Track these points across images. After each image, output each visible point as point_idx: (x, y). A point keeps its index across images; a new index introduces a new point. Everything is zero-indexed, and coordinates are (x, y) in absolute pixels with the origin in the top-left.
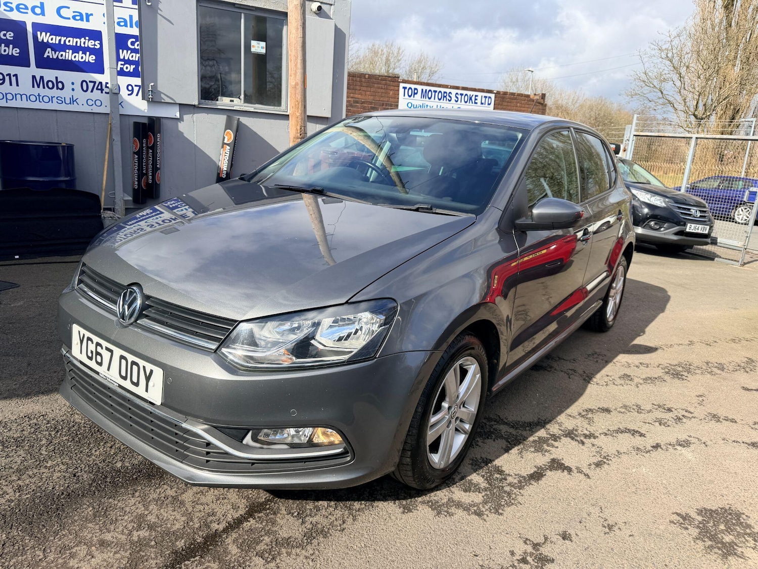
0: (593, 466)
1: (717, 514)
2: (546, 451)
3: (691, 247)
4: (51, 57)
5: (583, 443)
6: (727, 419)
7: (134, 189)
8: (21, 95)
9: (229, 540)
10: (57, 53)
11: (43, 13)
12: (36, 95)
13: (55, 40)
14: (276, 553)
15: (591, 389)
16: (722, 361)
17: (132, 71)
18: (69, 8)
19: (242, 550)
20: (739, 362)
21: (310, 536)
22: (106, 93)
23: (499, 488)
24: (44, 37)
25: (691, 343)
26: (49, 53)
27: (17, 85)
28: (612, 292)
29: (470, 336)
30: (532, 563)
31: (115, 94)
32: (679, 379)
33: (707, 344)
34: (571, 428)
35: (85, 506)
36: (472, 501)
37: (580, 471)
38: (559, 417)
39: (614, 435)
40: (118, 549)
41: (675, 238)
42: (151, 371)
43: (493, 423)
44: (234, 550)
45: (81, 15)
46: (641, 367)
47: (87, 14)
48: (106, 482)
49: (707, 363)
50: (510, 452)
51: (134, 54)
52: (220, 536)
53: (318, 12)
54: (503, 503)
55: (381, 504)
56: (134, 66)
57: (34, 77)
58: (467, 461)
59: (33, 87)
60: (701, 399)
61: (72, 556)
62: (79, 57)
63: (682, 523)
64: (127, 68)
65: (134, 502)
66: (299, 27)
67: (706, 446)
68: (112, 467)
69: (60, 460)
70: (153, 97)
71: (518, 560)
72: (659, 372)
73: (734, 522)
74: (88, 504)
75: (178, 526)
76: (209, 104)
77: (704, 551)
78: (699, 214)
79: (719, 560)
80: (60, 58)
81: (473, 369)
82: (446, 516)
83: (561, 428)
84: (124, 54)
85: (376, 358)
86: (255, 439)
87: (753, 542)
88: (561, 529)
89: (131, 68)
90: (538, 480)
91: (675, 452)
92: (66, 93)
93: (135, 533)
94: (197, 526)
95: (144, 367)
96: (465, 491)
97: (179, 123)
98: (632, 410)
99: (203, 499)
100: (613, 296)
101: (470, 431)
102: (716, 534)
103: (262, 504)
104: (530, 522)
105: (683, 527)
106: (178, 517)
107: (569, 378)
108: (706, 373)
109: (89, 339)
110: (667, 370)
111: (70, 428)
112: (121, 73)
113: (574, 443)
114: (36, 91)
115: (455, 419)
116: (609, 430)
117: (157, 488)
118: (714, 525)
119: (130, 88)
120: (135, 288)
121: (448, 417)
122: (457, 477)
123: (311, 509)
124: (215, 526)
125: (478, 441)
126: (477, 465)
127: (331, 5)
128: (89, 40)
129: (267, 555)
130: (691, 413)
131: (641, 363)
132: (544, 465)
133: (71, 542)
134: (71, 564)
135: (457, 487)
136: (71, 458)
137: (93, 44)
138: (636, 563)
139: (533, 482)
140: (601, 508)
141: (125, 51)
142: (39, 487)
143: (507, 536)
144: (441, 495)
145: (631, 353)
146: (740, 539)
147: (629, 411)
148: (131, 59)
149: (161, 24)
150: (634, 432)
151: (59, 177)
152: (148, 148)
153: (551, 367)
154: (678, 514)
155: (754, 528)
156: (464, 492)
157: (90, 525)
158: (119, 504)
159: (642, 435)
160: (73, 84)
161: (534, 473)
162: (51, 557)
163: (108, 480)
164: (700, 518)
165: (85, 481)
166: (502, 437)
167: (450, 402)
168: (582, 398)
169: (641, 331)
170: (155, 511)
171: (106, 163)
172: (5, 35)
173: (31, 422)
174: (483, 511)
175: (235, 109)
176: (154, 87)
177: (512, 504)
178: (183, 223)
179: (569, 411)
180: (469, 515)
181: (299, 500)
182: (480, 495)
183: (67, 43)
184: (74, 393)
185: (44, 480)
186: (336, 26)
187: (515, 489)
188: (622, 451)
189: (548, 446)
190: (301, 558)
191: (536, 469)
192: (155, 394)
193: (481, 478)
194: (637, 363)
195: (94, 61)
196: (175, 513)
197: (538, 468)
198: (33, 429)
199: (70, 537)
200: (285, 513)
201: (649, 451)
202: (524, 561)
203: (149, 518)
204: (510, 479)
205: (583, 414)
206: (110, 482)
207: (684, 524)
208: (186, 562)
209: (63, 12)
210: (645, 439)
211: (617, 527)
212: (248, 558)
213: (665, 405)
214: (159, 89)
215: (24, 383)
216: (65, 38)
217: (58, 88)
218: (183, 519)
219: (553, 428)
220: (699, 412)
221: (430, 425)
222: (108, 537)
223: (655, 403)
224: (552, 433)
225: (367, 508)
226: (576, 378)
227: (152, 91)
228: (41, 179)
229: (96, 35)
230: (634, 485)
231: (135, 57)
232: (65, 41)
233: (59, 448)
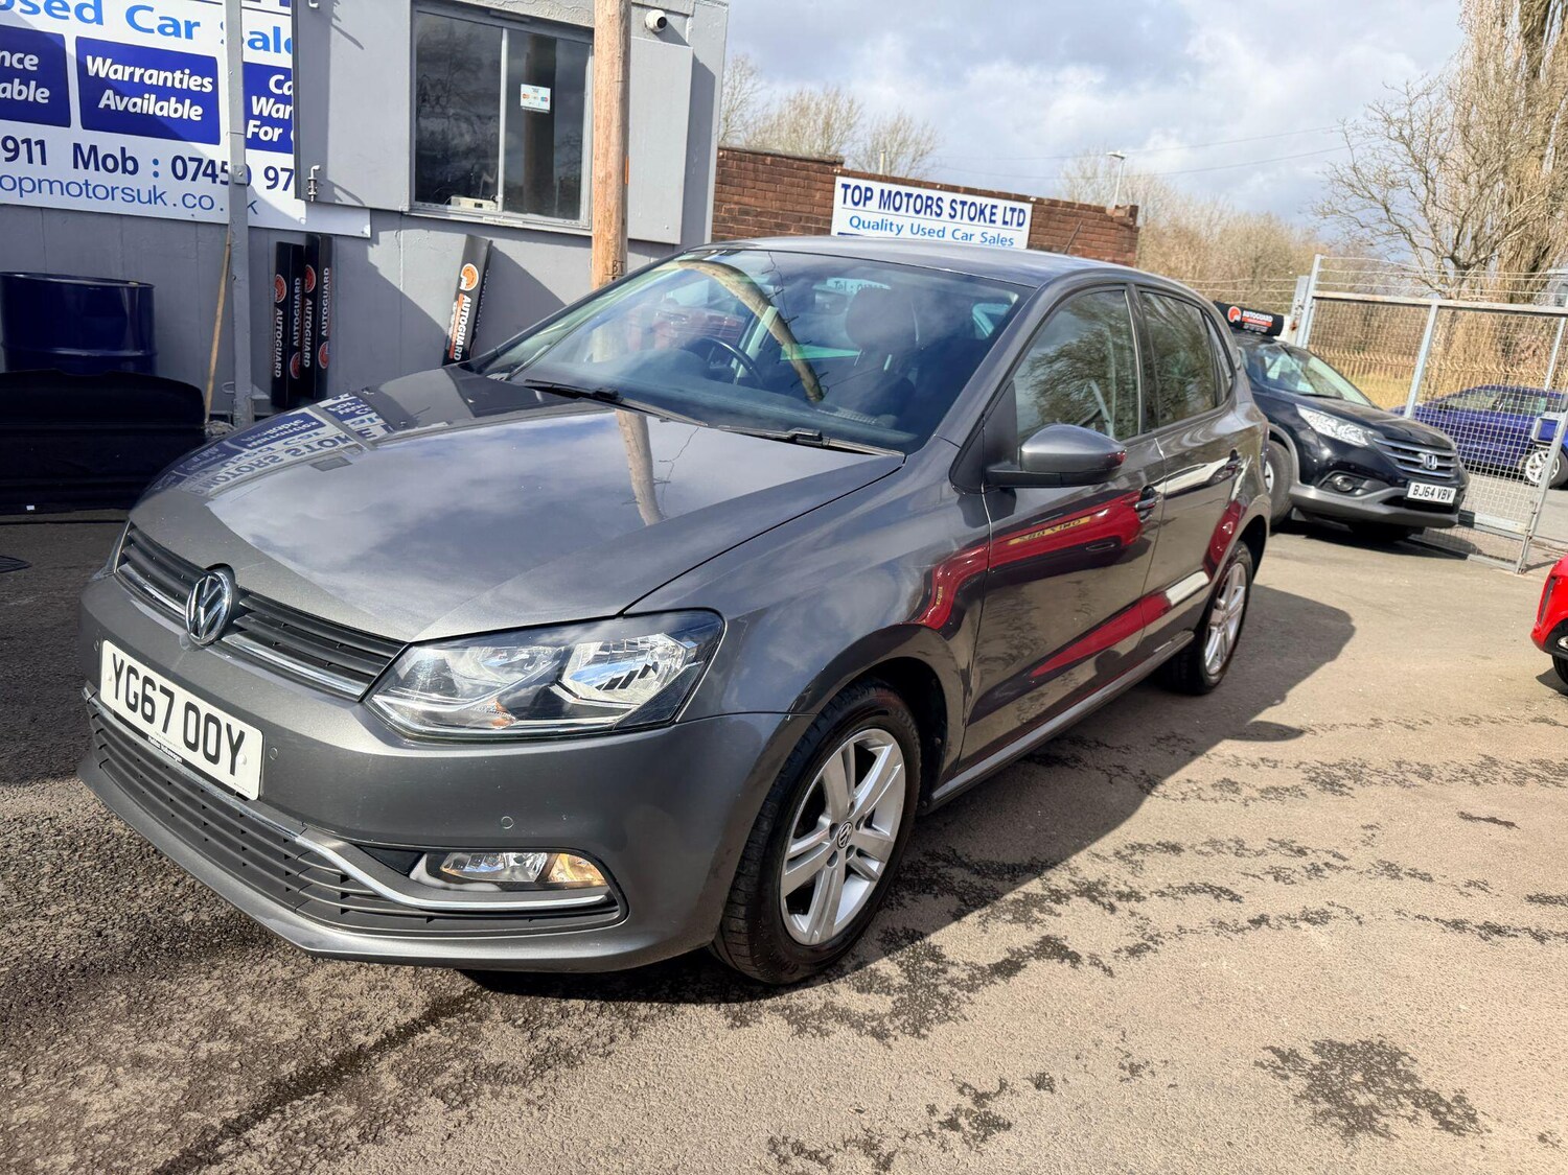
0: (1124, 954)
1: (1352, 1053)
2: (1035, 921)
3: (1420, 530)
4: (113, 107)
5: (1113, 909)
6: (1413, 874)
7: (274, 378)
8: (51, 183)
9: (384, 1065)
10: (126, 99)
11: (99, 19)
12: (82, 182)
13: (122, 73)
14: (471, 1091)
15: (1151, 806)
16: (1432, 760)
17: (275, 139)
18: (151, 9)
19: (406, 1085)
20: (1465, 763)
21: (540, 1064)
22: (222, 182)
23: (928, 987)
24: (99, 67)
25: (1376, 723)
26: (109, 100)
27: (44, 162)
28: (1217, 616)
29: (879, 690)
30: (967, 1128)
31: (240, 185)
32: (1334, 791)
33: (1408, 727)
34: (1093, 879)
35: (113, 992)
36: (871, 1011)
37: (1095, 961)
38: (1074, 857)
39: (1180, 895)
40: (168, 1072)
41: (1384, 510)
42: (242, 735)
43: (940, 863)
44: (390, 1082)
45: (176, 25)
46: (1263, 767)
47: (187, 23)
48: (159, 949)
49: (1399, 764)
50: (964, 919)
51: (281, 106)
52: (367, 1057)
53: (659, 30)
54: (930, 1017)
55: (690, 1010)
56: (281, 130)
57: (77, 147)
58: (874, 935)
59: (76, 166)
60: (1369, 833)
61: (77, 1082)
62: (170, 109)
63: (1278, 1068)
64: (266, 133)
65: (208, 988)
66: (616, 60)
67: (1360, 923)
68: (174, 921)
69: (74, 904)
70: (316, 194)
71: (941, 1123)
72: (1297, 778)
73: (1383, 1068)
74: (119, 987)
75: (288, 1035)
76: (433, 210)
77: (1312, 1121)
78: (1435, 463)
79: (1336, 1139)
80: (131, 109)
81: (887, 753)
82: (814, 1036)
83: (1074, 878)
84: (261, 106)
85: (675, 723)
86: (433, 870)
87: (1413, 1107)
88: (1037, 1068)
89: (275, 134)
90: (1009, 975)
91: (1294, 932)
92: (142, 182)
93: (204, 1046)
94: (325, 1036)
95: (229, 727)
96: (861, 990)
97: (370, 249)
98: (1225, 850)
99: (344, 988)
100: (1220, 624)
101: (880, 875)
102: (1341, 1091)
103: (457, 1001)
104: (978, 1052)
105: (1280, 1075)
106: (290, 1019)
107: (1111, 782)
108: (1393, 783)
109: (131, 670)
110: (1314, 775)
111: (100, 846)
112: (255, 143)
113: (1095, 908)
114: (82, 175)
115: (845, 849)
116: (1170, 886)
117: (257, 963)
118: (1343, 1073)
119: (271, 174)
120: (220, 574)
121: (828, 844)
122: (848, 963)
123: (551, 1014)
124: (359, 1038)
125: (903, 897)
126: (892, 943)
127: (687, 16)
128: (190, 76)
129: (452, 1095)
130: (1344, 859)
131: (1262, 759)
132: (1026, 947)
133: (78, 1057)
134: (73, 1097)
135: (846, 982)
136: (95, 902)
137: (199, 83)
138: (1172, 1136)
139: (998, 980)
140: (1124, 1033)
141: (263, 100)
142: (29, 953)
143: (928, 1077)
144: (811, 997)
145: (1248, 739)
146: (1388, 1102)
147: (1219, 852)
148: (275, 115)
149: (339, 47)
150: (1219, 892)
151: (123, 349)
152: (304, 296)
153: (1078, 760)
154: (1274, 1050)
155: (1420, 1082)
156: (858, 991)
157: (119, 1027)
158: (179, 991)
159: (1235, 898)
160: (156, 162)
161: (1003, 962)
162: (37, 1082)
163: (164, 945)
164: (1316, 1060)
165: (118, 946)
166: (951, 891)
167: (834, 816)
168: (1128, 822)
169: (1277, 696)
170: (247, 1007)
171: (218, 324)
172: (21, 61)
173: (26, 831)
174: (888, 1030)
175: (483, 221)
176: (321, 173)
177: (949, 1018)
178: (361, 449)
179: (1096, 847)
180: (860, 1035)
181: (530, 995)
182: (889, 1000)
183: (147, 81)
184: (104, 775)
185: (39, 941)
186: (695, 59)
187: (960, 990)
188: (1187, 926)
189: (1041, 912)
190: (519, 1102)
191: (1008, 955)
192: (247, 778)
193: (897, 967)
194: (1255, 759)
195: (199, 118)
196: (286, 1011)
197: (1013, 953)
198: (28, 845)
199: (78, 1047)
200: (501, 1018)
201: (1242, 930)
202: (952, 1124)
203: (234, 1018)
204: (953, 972)
205: (1124, 853)
206: (167, 950)
207: (1283, 1069)
208: (295, 1103)
209: (139, 17)
210: (1240, 905)
211: (1148, 1069)
212: (415, 1099)
213: (1294, 842)
214: (332, 176)
215: (19, 756)
216: (142, 70)
217: (125, 170)
218: (300, 1022)
219: (1059, 878)
220: (1361, 858)
221: (787, 858)
222: (150, 1050)
223: (1276, 839)
224: (1053, 887)
225: (662, 1015)
226: (1124, 782)
227: (315, 181)
228: (84, 353)
229: (204, 66)
230: (1198, 992)
231: (284, 112)
232: (142, 76)
233: (75, 882)
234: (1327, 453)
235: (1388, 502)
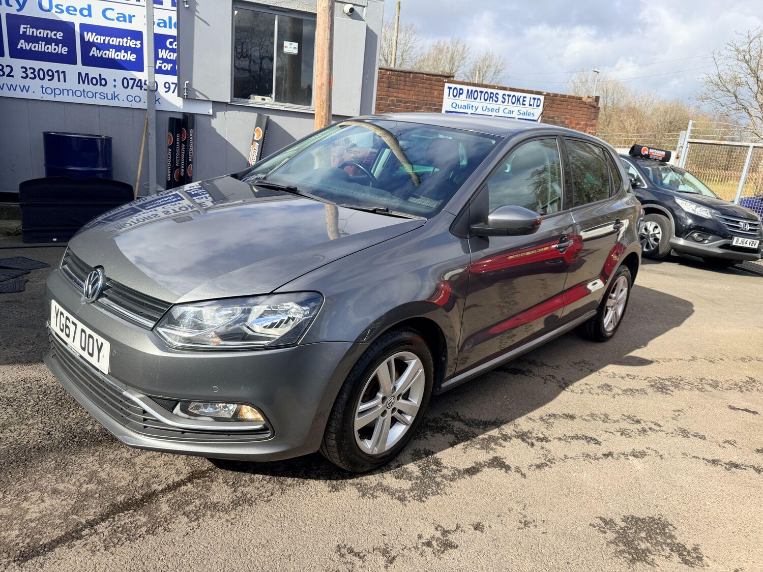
0: (534, 467)
1: (643, 523)
2: (491, 449)
3: (741, 262)
4: (96, 55)
5: (532, 445)
6: (696, 435)
7: (167, 181)
8: (68, 91)
9: (164, 500)
10: (102, 51)
11: (90, 15)
12: (82, 90)
13: (100, 39)
14: (202, 514)
15: (565, 397)
16: (719, 378)
17: (169, 69)
18: (113, 10)
19: (172, 509)
20: (737, 380)
21: (236, 503)
22: (145, 90)
23: (430, 478)
24: (90, 37)
25: (694, 358)
26: (94, 52)
27: (65, 81)
30: (436, 547)
31: (153, 91)
32: (662, 392)
33: (711, 361)
34: (525, 430)
35: (50, 460)
36: (400, 488)
37: (518, 470)
38: (518, 419)
39: (569, 440)
40: (66, 497)
41: (720, 251)
42: (102, 344)
43: (449, 419)
44: (165, 507)
45: (124, 16)
46: (627, 379)
47: (129, 16)
48: (74, 441)
49: (701, 380)
50: (455, 446)
51: (172, 54)
52: (157, 495)
53: (350, 14)
54: (428, 492)
55: (312, 482)
56: (172, 65)
57: (80, 74)
58: (409, 451)
59: (79, 83)
60: (677, 414)
61: (26, 499)
62: (121, 56)
63: (602, 527)
64: (165, 66)
65: (92, 460)
66: (327, 29)
67: (662, 458)
68: (83, 429)
69: (40, 419)
70: (187, 94)
71: (423, 543)
72: (644, 385)
73: (658, 531)
74: (53, 458)
75: (123, 483)
76: (242, 102)
77: (614, 555)
78: (748, 228)
79: (625, 564)
80: (104, 56)
81: (414, 364)
82: (369, 498)
83: (516, 429)
84: (163, 54)
85: (297, 345)
86: (184, 410)
87: (669, 551)
88: (476, 520)
89: (169, 67)
90: (472, 475)
91: (626, 461)
92: (109, 90)
93: (85, 486)
94: (139, 485)
95: (97, 340)
96: (397, 478)
97: (212, 120)
98: (598, 419)
99: (153, 463)
101: (411, 422)
102: (633, 541)
103: (203, 472)
104: (449, 510)
105: (601, 531)
106: (126, 476)
107: (545, 383)
108: (696, 389)
109: (62, 313)
110: (653, 383)
111: (56, 393)
112: (159, 71)
113: (524, 444)
114: (82, 87)
115: (391, 409)
116: (565, 435)
117: (116, 450)
118: (636, 532)
119: (167, 85)
120: (98, 270)
121: (381, 406)
122: (393, 464)
123: (246, 481)
124: (155, 487)
125: (427, 434)
126: (416, 456)
127: (364, 7)
128: (131, 40)
129: (192, 515)
130: (660, 426)
131: (628, 375)
132: (484, 461)
133: (29, 488)
134: (23, 506)
135: (390, 473)
136: (50, 419)
137: (135, 43)
138: (539, 557)
139: (466, 476)
140: (525, 506)
141: (164, 51)
142: (16, 440)
143: (422, 521)
144: (372, 480)
145: (622, 365)
146: (657, 548)
147: (594, 419)
148: (169, 58)
149: (198, 25)
150: (589, 439)
151: (97, 167)
152: (181, 142)
153: (531, 372)
154: (601, 518)
155: (676, 539)
156: (395, 478)
157: (49, 475)
158: (79, 461)
159: (598, 443)
160: (115, 80)
161: (471, 468)
162: (9, 498)
163: (76, 440)
164: (623, 525)
165: (56, 439)
166: (452, 433)
167: (385, 392)
168: (550, 403)
169: (643, 343)
170: (108, 469)
171: (141, 156)
172: (55, 35)
173: (26, 386)
174: (407, 497)
175: (265, 107)
176: (189, 85)
177: (438, 493)
179: (531, 415)
180: (392, 499)
181: (238, 471)
182: (410, 483)
183: (111, 43)
185: (22, 435)
186: (368, 28)
187: (446, 480)
188: (569, 455)
189: (495, 445)
190: (222, 521)
191: (474, 465)
192: (103, 364)
193: (417, 467)
194: (624, 374)
195: (134, 60)
196: (124, 472)
197: (477, 464)
198: (25, 392)
199: (30, 483)
200: (222, 481)
201: (598, 459)
202: (429, 544)
203: (101, 474)
204: (445, 471)
205: (544, 418)
206: (77, 442)
207: (604, 528)
208: (120, 514)
209: (108, 13)
210: (600, 447)
211: (533, 524)
212: (175, 516)
213: (634, 416)
214: (194, 87)
215: (28, 352)
216: (109, 38)
217: (101, 84)
218: (130, 478)
219: (508, 429)
220: (670, 426)
221: (357, 412)
222: (61, 487)
223: (626, 415)
224: (504, 433)
225: (298, 484)
226: (552, 384)
227: (187, 89)
228: (80, 169)
229: (137, 35)
230: (568, 488)
231: (173, 56)
232: (109, 40)
233: (42, 410)
234: (690, 221)
235: (721, 247)
